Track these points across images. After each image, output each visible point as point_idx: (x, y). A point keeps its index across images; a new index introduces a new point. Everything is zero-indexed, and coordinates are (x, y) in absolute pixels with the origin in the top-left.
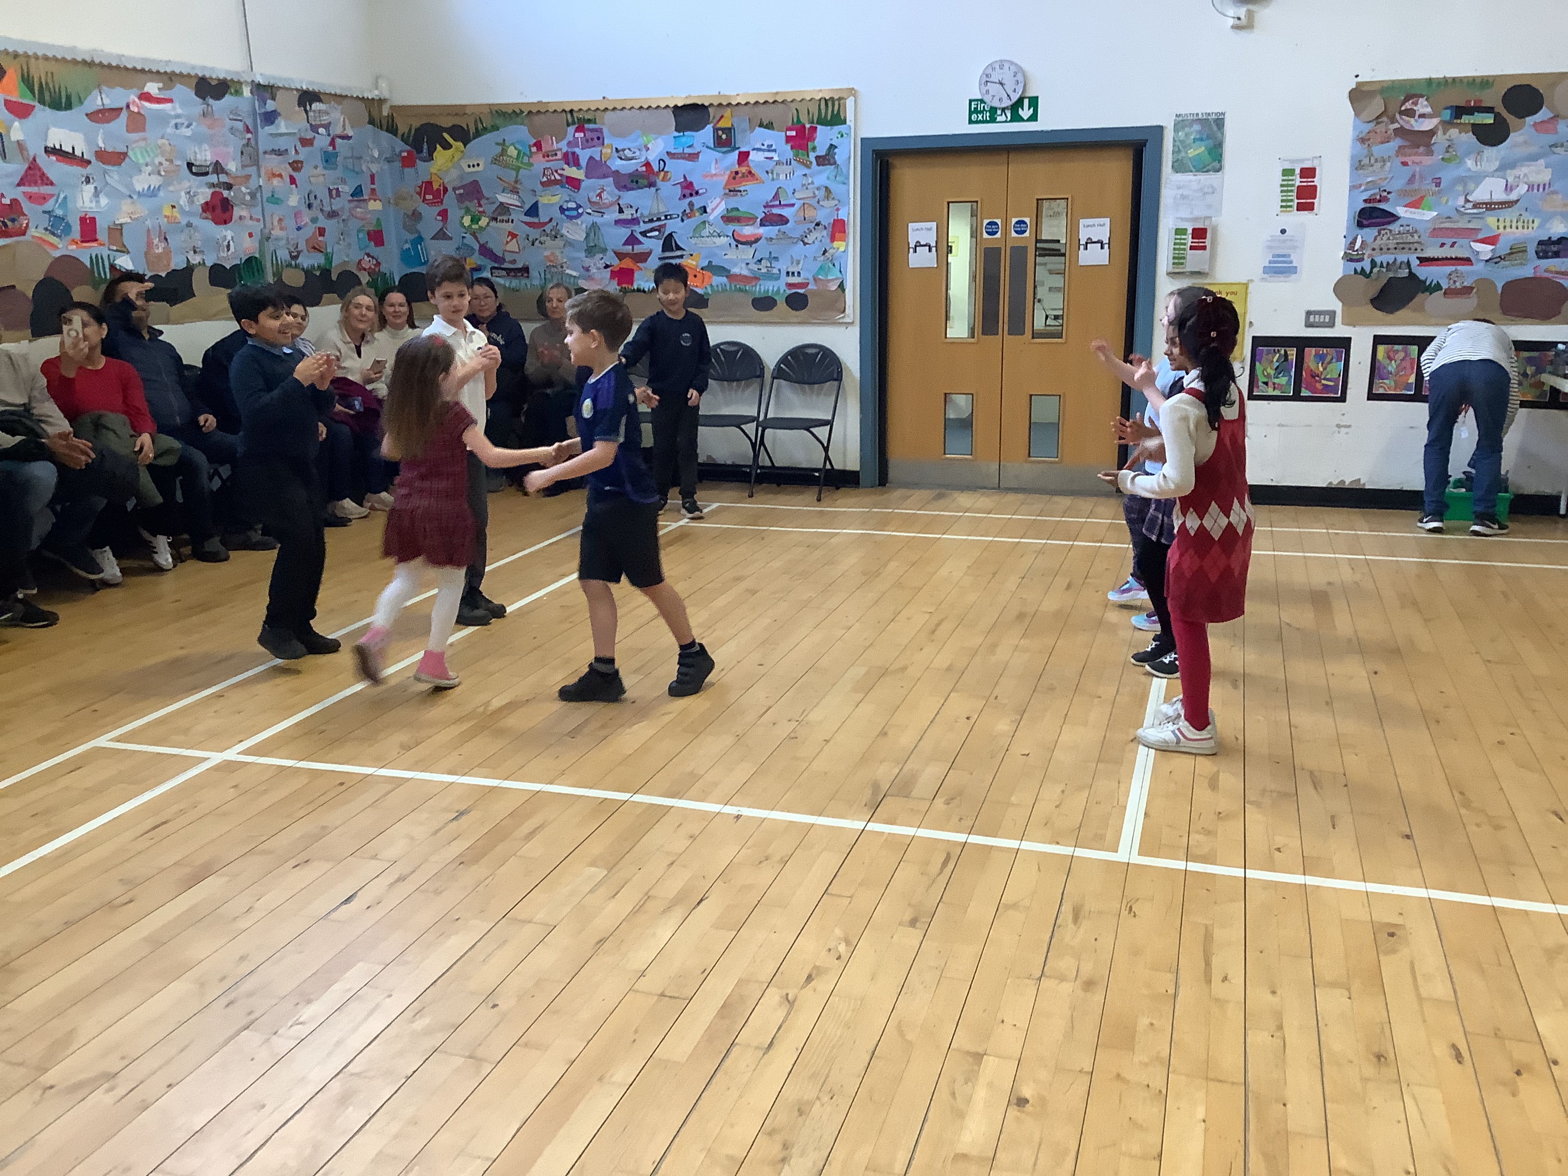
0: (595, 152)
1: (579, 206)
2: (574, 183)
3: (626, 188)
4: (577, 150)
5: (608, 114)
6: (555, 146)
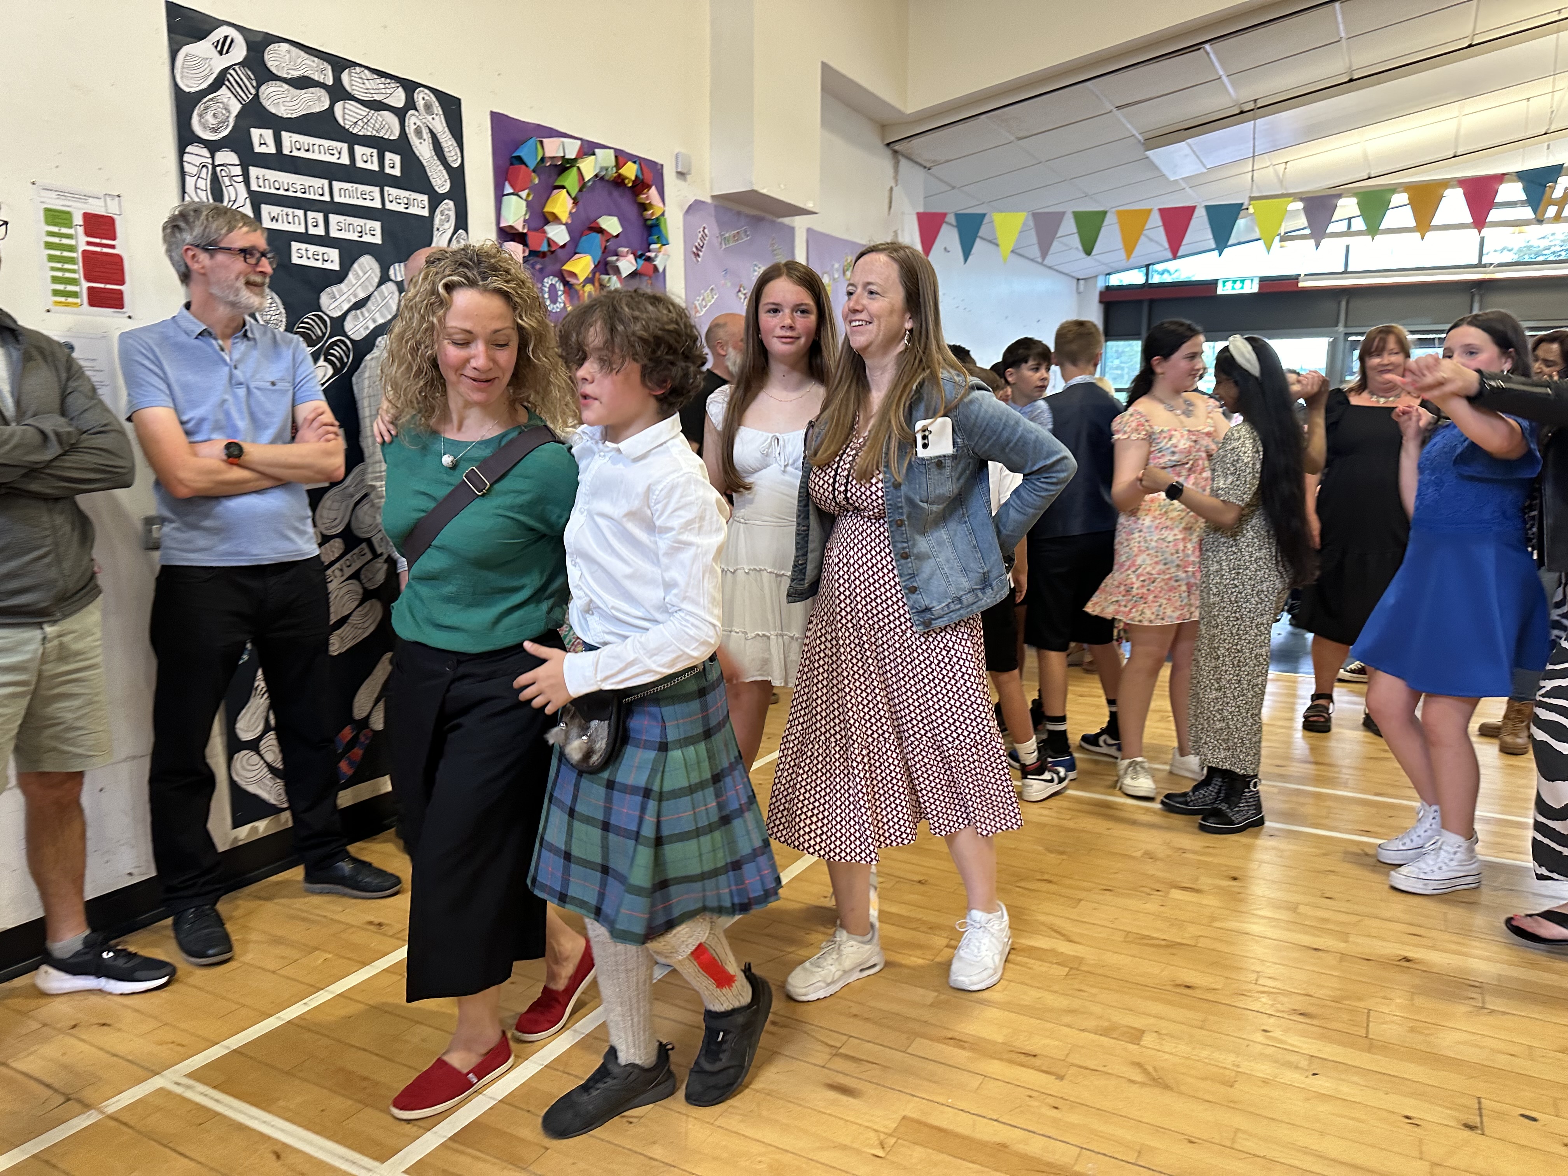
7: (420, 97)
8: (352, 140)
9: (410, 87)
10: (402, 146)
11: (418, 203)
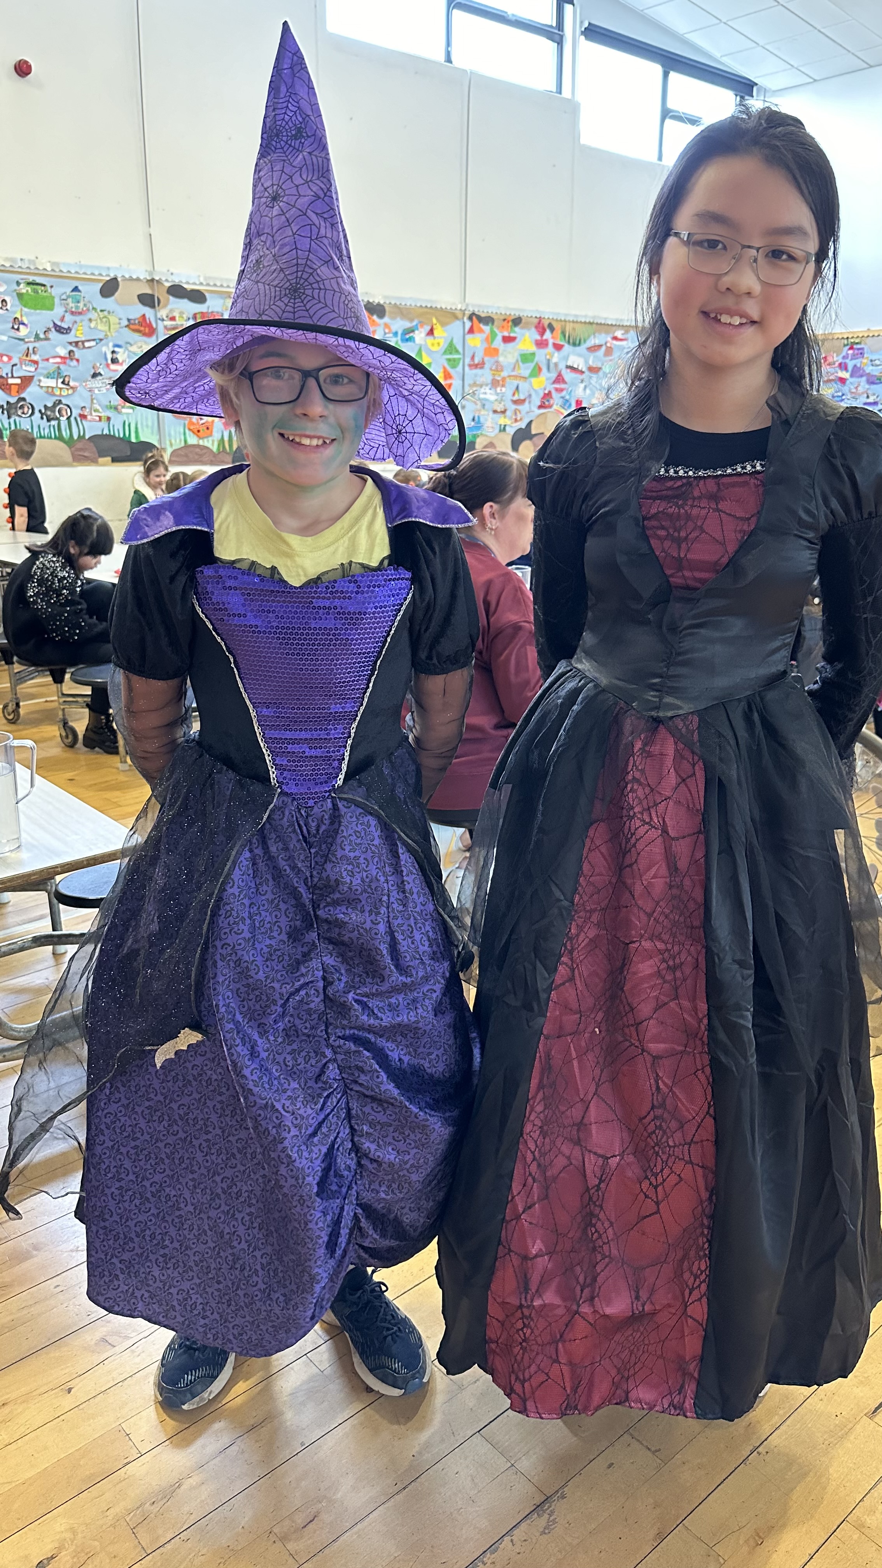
0: (857, 362)
1: (843, 395)
2: (843, 381)
3: (873, 383)
4: (847, 361)
5: (869, 340)
6: (835, 359)
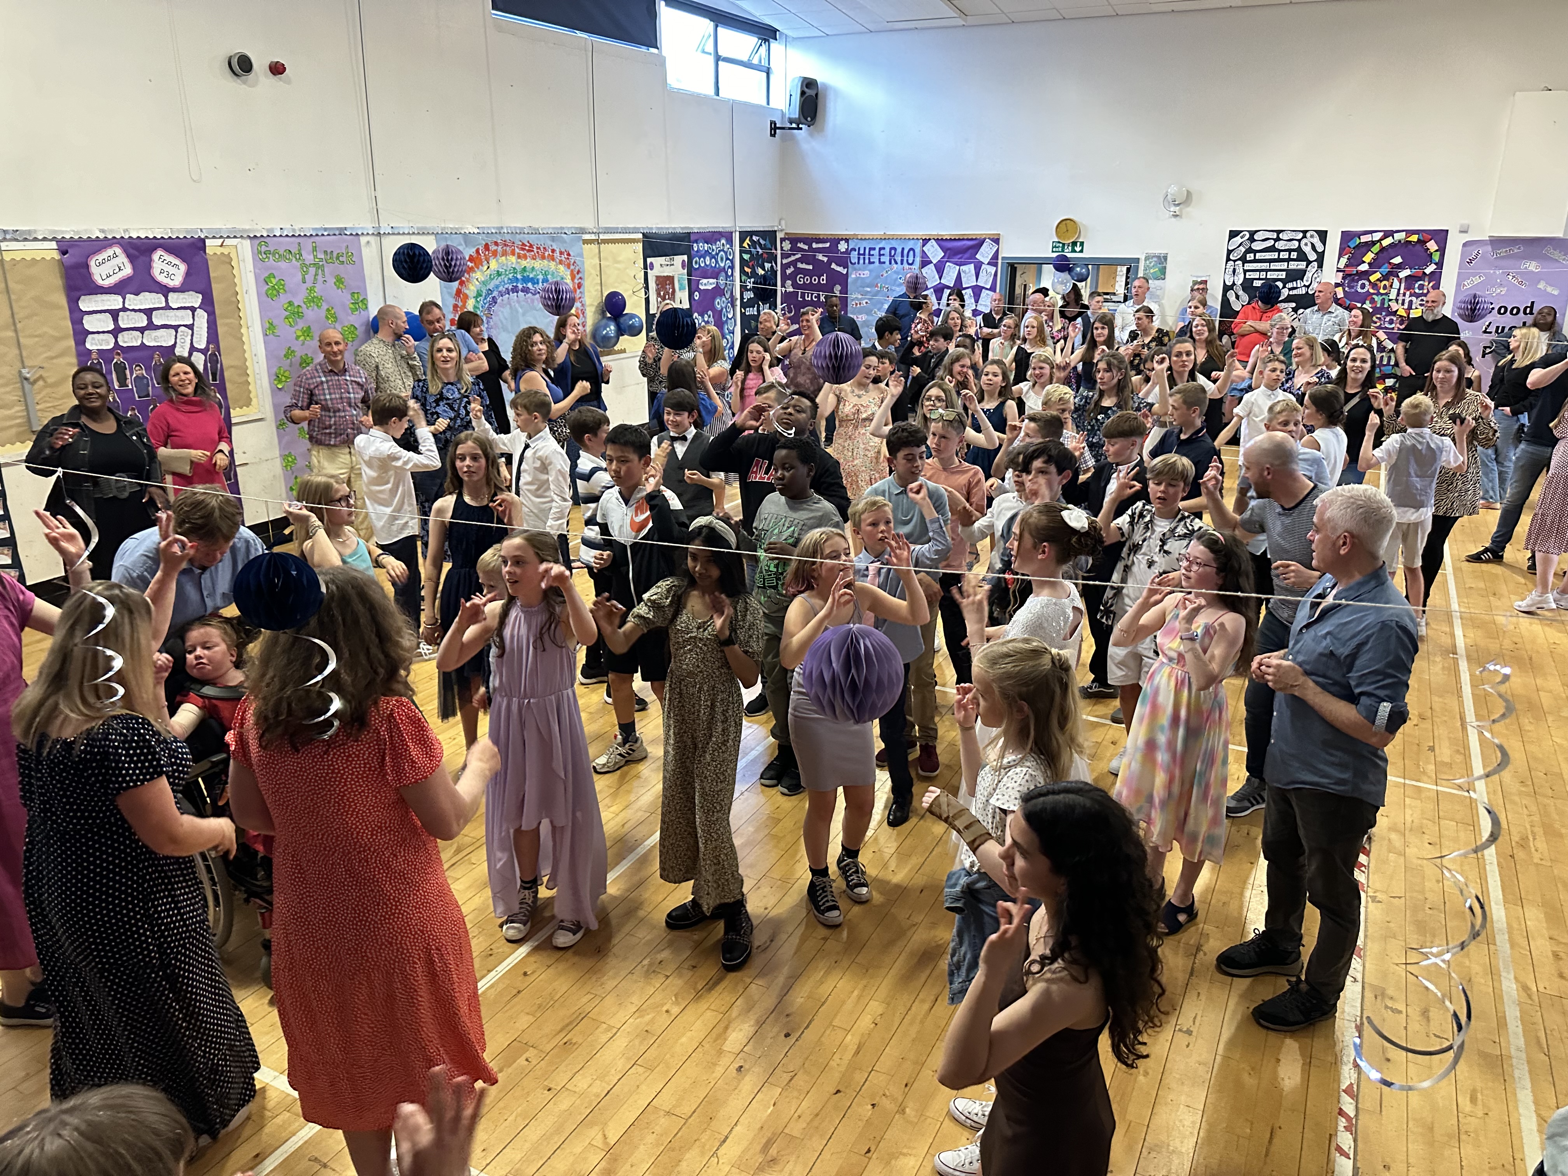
7: (1308, 235)
8: (1279, 251)
9: (1305, 232)
10: (1299, 250)
11: (1302, 265)
